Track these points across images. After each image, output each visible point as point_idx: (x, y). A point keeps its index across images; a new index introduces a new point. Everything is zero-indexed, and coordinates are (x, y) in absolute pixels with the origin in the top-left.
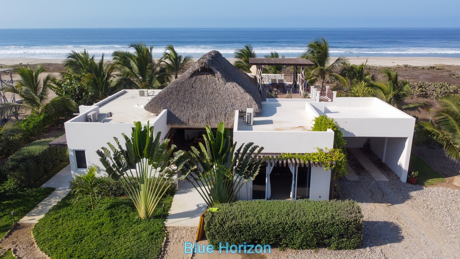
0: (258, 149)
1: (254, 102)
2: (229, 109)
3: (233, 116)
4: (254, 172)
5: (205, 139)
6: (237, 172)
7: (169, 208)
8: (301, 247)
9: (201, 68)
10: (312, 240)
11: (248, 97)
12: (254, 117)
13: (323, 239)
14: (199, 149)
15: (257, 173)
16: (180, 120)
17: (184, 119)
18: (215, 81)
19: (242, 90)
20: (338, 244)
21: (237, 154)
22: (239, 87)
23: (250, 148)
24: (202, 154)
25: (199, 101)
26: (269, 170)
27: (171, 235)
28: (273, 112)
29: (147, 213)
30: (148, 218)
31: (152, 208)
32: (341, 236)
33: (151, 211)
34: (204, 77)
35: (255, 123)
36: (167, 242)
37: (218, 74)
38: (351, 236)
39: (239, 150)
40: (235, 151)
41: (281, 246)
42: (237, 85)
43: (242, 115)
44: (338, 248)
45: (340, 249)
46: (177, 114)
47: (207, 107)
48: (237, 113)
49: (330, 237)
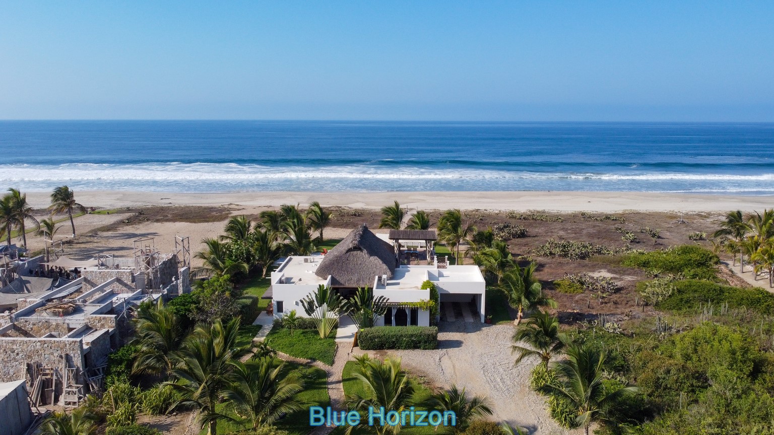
0: (386, 299)
1: (388, 270)
2: (372, 275)
3: (374, 280)
4: (384, 312)
5: (358, 294)
6: (375, 312)
7: (336, 334)
8: (406, 348)
9: (354, 247)
10: (411, 344)
11: (385, 266)
12: (388, 280)
13: (417, 343)
14: (354, 299)
15: (385, 312)
16: (339, 282)
17: (342, 282)
18: (363, 256)
19: (381, 262)
20: (424, 346)
21: (375, 302)
22: (379, 260)
23: (382, 299)
24: (356, 302)
25: (352, 269)
26: (394, 312)
27: (339, 345)
28: (402, 276)
29: (325, 335)
30: (325, 337)
31: (328, 333)
32: (425, 342)
33: (327, 335)
34: (355, 253)
35: (388, 284)
36: (337, 347)
37: (365, 251)
38: (431, 342)
39: (376, 300)
40: (374, 300)
41: (396, 348)
42: (378, 258)
43: (380, 279)
44: (425, 349)
45: (426, 349)
46: (338, 278)
47: (357, 274)
48: (377, 277)
49: (420, 343)
